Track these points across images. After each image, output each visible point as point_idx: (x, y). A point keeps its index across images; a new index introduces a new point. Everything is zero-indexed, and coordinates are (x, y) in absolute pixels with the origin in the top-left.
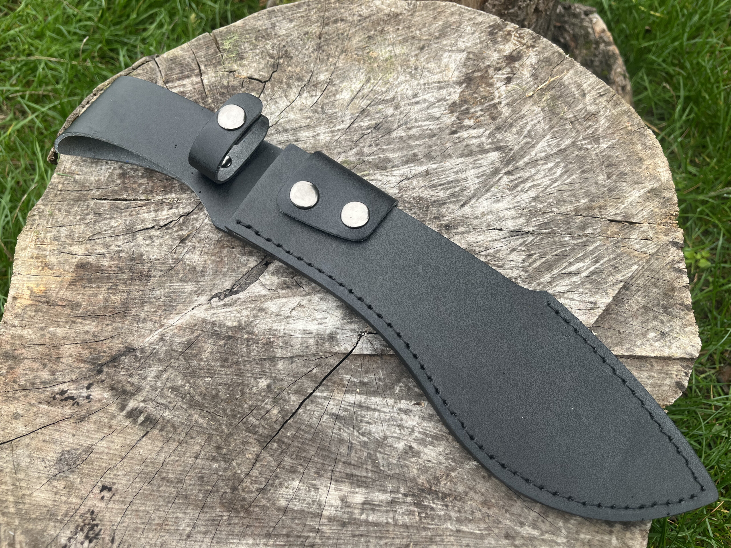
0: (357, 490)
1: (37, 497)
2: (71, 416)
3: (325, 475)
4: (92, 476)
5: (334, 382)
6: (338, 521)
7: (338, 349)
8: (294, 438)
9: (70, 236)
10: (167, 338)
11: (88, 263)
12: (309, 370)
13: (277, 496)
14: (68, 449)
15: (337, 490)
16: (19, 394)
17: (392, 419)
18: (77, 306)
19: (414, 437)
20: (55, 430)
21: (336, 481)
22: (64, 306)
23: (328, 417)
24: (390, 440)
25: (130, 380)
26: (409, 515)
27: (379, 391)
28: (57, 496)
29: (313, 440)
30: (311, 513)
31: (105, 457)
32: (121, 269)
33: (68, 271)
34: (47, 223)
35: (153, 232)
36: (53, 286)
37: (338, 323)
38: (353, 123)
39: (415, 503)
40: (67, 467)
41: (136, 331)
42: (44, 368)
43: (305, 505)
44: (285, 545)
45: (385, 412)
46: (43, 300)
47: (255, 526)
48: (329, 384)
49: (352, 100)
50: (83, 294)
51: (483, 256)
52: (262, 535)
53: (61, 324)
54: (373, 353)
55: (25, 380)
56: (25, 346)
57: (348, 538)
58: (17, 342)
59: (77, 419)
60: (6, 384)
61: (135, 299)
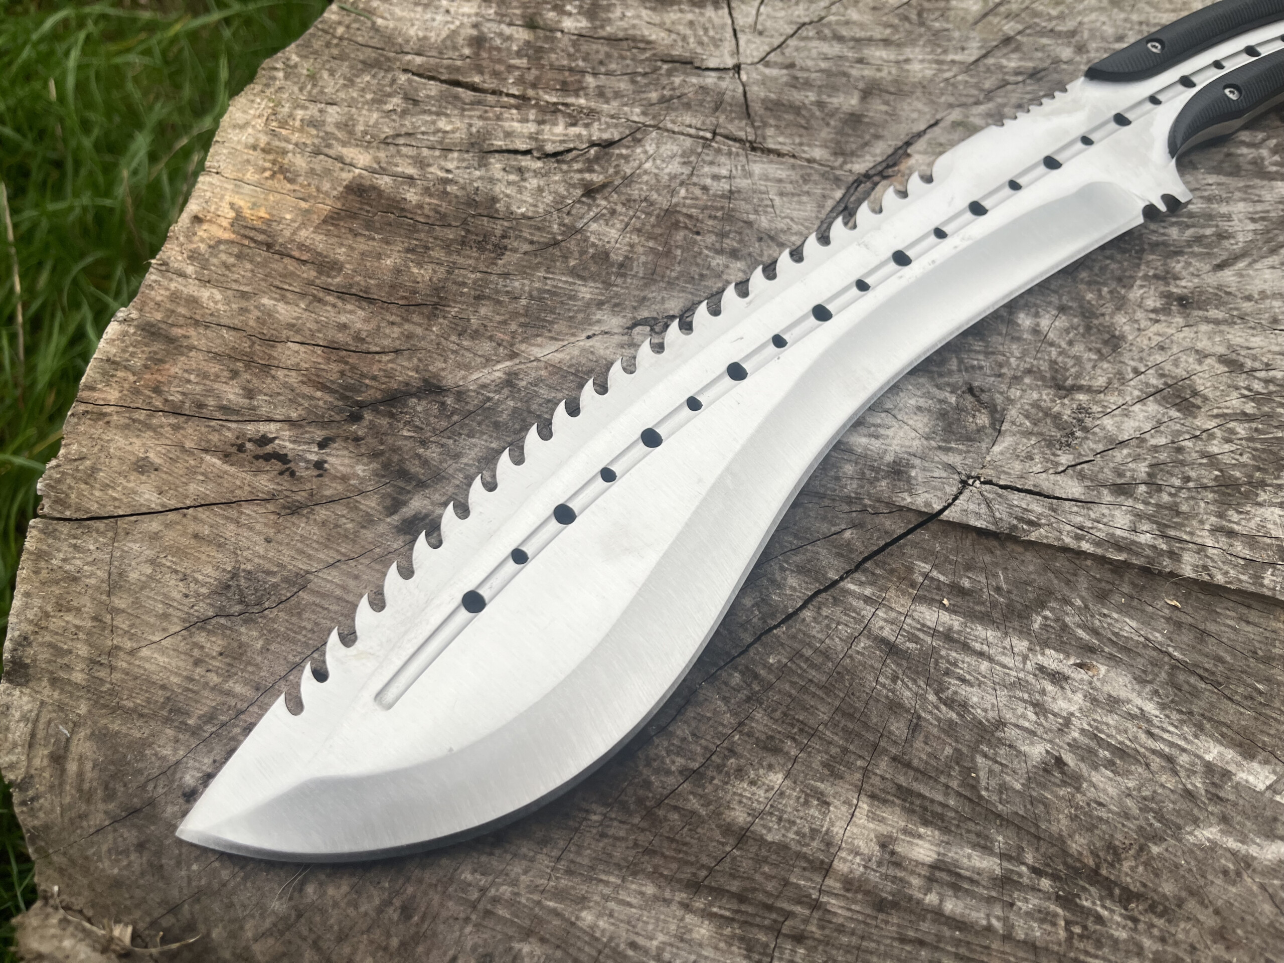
0: (922, 830)
1: (147, 659)
2: (271, 498)
3: (847, 776)
4: (294, 642)
5: (892, 571)
6: (867, 893)
7: (909, 500)
8: (782, 671)
9: (347, 126)
10: (524, 383)
11: (374, 188)
12: (833, 529)
13: (728, 797)
14: (249, 567)
15: (873, 817)
16: (160, 419)
17: (1019, 684)
18: (332, 269)
19: (1068, 739)
20: (227, 518)
21: (873, 797)
22: (304, 262)
23: (868, 643)
24: (1010, 733)
25: (421, 451)
26: (1042, 921)
27: (995, 615)
28: (198, 670)
29: (828, 689)
30: (805, 857)
31: (334, 608)
32: (443, 216)
33: (327, 194)
34: (301, 89)
35: (526, 162)
36: (288, 216)
37: (916, 443)
38: (985, 56)
39: (1058, 897)
40: (238, 608)
41: (453, 352)
42: (232, 378)
43: (791, 835)
44: (733, 920)
45: (1004, 666)
46: (261, 237)
47: (665, 857)
48: (878, 572)
49: (985, 15)
50: (351, 248)
51: (1260, 379)
52: (679, 881)
53: (289, 295)
54: (992, 527)
55: (183, 394)
56: (197, 323)
57: (888, 941)
58: (182, 310)
59: (284, 507)
60: (136, 392)
61: (464, 284)
